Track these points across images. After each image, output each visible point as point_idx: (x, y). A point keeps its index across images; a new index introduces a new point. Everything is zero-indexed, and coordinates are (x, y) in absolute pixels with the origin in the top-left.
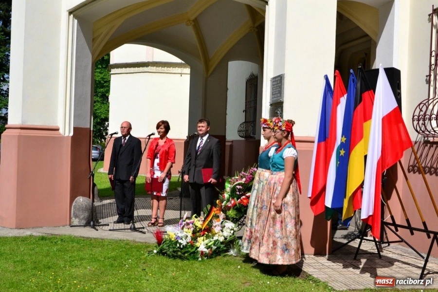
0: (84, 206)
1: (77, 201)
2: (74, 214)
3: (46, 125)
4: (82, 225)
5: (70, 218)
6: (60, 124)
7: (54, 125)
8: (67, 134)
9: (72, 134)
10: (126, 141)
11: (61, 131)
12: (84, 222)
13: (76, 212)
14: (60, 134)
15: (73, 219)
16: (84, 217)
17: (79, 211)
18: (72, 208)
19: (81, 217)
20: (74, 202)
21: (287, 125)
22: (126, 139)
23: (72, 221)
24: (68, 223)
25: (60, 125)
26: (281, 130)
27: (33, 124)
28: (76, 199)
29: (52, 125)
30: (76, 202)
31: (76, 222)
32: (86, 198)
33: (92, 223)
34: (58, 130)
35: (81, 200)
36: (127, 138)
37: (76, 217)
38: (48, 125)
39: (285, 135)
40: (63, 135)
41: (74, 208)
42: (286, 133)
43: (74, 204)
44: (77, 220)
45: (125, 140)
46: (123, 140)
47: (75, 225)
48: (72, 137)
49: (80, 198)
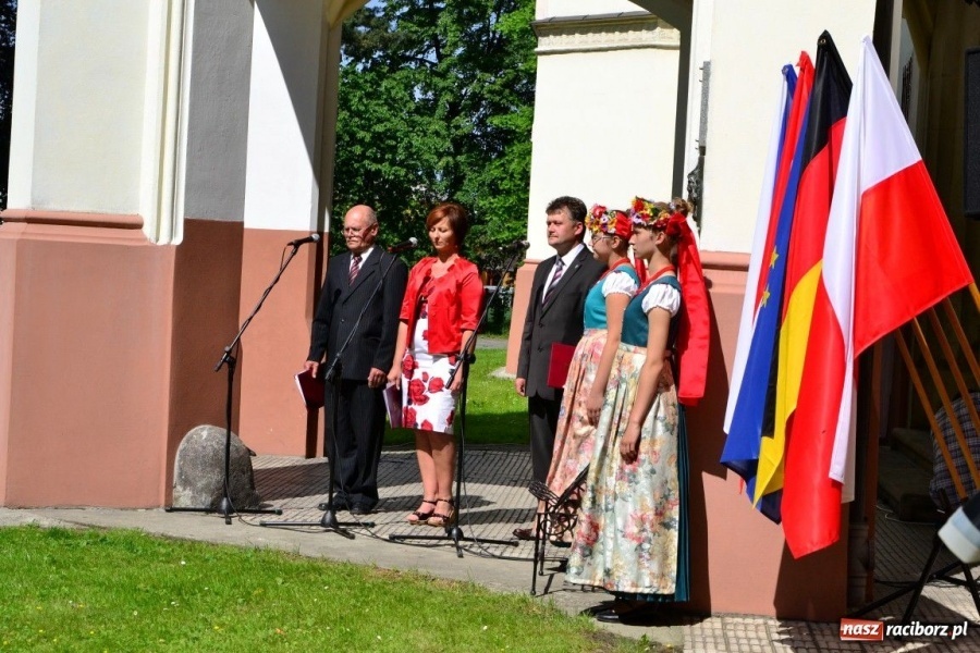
0: (209, 451)
1: (192, 437)
2: (181, 475)
3: (104, 210)
4: (198, 507)
5: (170, 486)
6: (145, 211)
7: (130, 212)
8: (163, 240)
9: (179, 239)
10: (360, 265)
11: (148, 231)
12: (205, 500)
13: (185, 469)
14: (145, 239)
15: (179, 488)
16: (208, 485)
17: (195, 466)
18: (177, 458)
19: (199, 485)
20: (184, 439)
21: (619, 222)
22: (360, 259)
23: (175, 494)
24: (163, 502)
25: (146, 213)
26: (606, 233)
27: (65, 209)
28: (192, 431)
29: (121, 212)
30: (188, 441)
31: (184, 497)
32: (218, 428)
33: (224, 503)
34: (138, 226)
35: (205, 434)
36: (365, 256)
37: (186, 483)
38: (109, 212)
39: (615, 246)
40: (153, 241)
41: (183, 457)
42: (618, 241)
43: (182, 446)
44: (188, 492)
45: (357, 263)
46: (352, 262)
47: (183, 506)
48: (179, 248)
49: (203, 429)
